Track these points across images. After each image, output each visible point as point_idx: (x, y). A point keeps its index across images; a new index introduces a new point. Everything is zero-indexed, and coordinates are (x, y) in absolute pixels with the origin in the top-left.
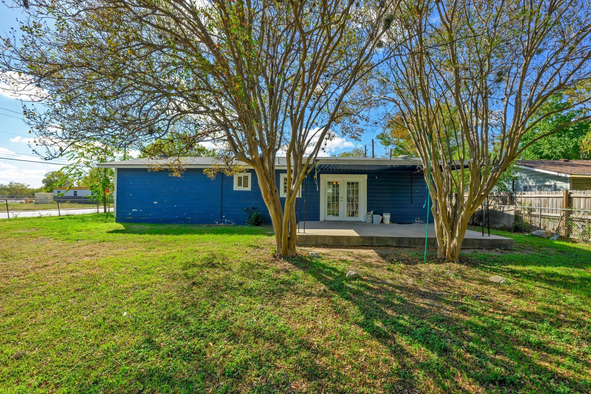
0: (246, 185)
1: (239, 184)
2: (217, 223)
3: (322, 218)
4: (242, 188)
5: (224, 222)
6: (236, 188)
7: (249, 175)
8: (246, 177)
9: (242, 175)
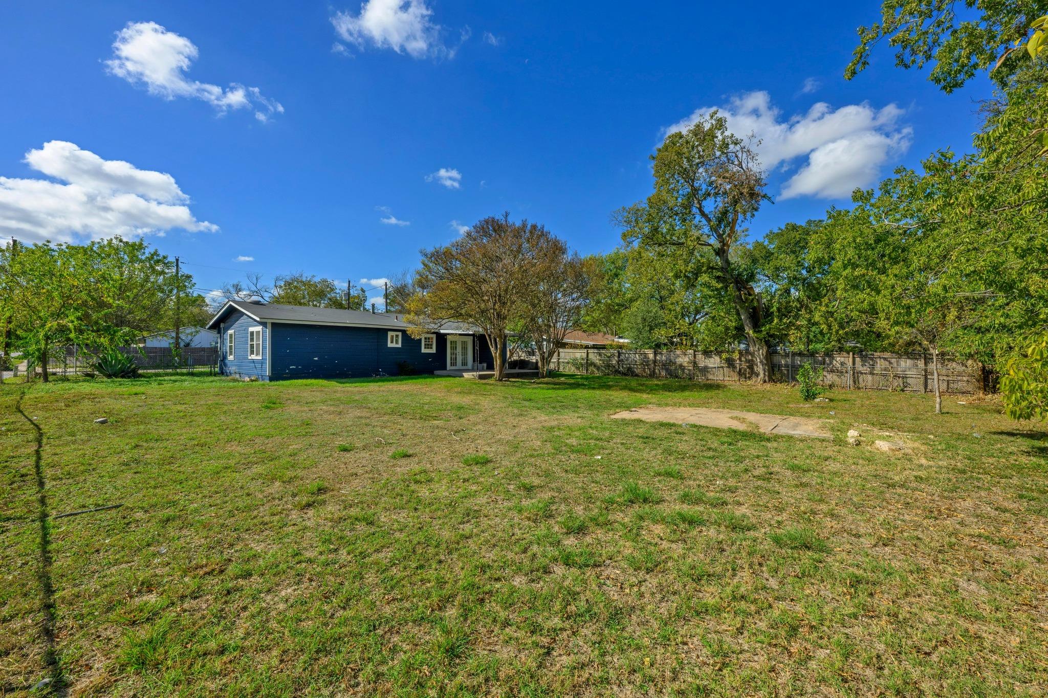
0: (397, 343)
1: (392, 342)
2: (374, 375)
3: (448, 369)
4: (394, 345)
5: (380, 375)
6: (390, 345)
7: (400, 334)
8: (397, 336)
9: (394, 334)
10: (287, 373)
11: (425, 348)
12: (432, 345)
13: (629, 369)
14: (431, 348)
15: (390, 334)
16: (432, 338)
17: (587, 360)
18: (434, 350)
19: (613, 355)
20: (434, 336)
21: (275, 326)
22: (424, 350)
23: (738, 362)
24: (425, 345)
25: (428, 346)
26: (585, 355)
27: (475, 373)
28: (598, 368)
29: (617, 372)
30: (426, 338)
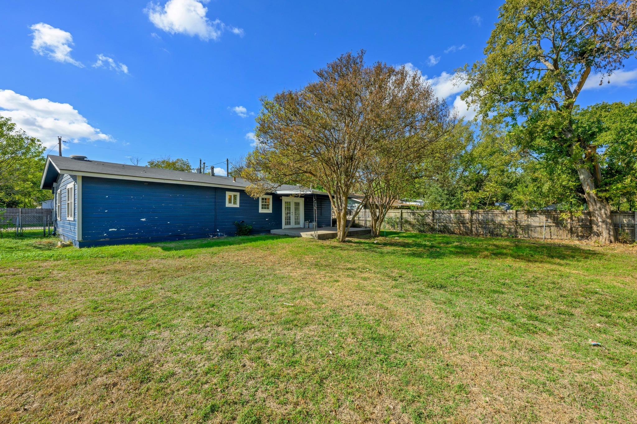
0: (235, 203)
1: (230, 202)
2: (212, 236)
3: (283, 228)
4: (232, 205)
5: (217, 235)
6: (228, 205)
7: (238, 194)
8: (235, 196)
9: (232, 194)
10: (105, 237)
11: (262, 208)
12: (268, 205)
13: (445, 227)
14: (268, 208)
15: (228, 194)
16: (269, 199)
17: (402, 219)
18: (270, 211)
19: (427, 215)
20: (271, 197)
21: (85, 179)
22: (261, 211)
23: (569, 221)
24: (262, 205)
25: (265, 206)
26: (399, 215)
27: (313, 233)
28: (413, 226)
29: (433, 230)
30: (263, 199)
